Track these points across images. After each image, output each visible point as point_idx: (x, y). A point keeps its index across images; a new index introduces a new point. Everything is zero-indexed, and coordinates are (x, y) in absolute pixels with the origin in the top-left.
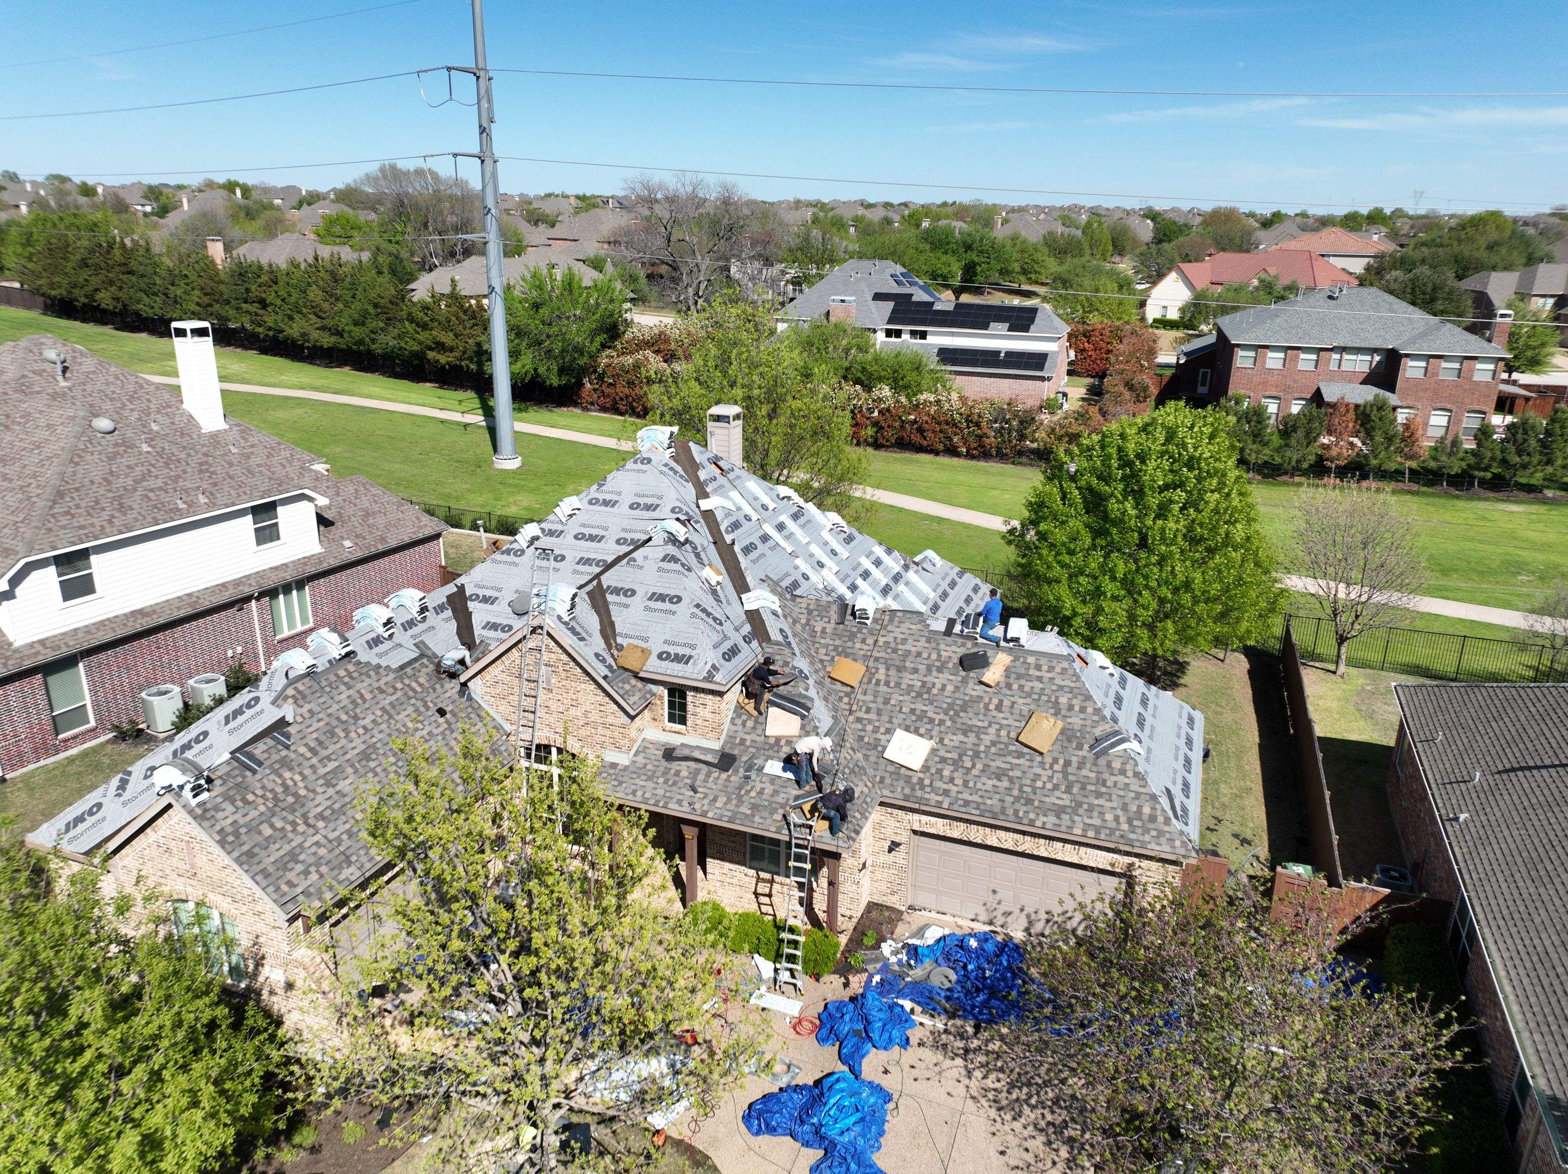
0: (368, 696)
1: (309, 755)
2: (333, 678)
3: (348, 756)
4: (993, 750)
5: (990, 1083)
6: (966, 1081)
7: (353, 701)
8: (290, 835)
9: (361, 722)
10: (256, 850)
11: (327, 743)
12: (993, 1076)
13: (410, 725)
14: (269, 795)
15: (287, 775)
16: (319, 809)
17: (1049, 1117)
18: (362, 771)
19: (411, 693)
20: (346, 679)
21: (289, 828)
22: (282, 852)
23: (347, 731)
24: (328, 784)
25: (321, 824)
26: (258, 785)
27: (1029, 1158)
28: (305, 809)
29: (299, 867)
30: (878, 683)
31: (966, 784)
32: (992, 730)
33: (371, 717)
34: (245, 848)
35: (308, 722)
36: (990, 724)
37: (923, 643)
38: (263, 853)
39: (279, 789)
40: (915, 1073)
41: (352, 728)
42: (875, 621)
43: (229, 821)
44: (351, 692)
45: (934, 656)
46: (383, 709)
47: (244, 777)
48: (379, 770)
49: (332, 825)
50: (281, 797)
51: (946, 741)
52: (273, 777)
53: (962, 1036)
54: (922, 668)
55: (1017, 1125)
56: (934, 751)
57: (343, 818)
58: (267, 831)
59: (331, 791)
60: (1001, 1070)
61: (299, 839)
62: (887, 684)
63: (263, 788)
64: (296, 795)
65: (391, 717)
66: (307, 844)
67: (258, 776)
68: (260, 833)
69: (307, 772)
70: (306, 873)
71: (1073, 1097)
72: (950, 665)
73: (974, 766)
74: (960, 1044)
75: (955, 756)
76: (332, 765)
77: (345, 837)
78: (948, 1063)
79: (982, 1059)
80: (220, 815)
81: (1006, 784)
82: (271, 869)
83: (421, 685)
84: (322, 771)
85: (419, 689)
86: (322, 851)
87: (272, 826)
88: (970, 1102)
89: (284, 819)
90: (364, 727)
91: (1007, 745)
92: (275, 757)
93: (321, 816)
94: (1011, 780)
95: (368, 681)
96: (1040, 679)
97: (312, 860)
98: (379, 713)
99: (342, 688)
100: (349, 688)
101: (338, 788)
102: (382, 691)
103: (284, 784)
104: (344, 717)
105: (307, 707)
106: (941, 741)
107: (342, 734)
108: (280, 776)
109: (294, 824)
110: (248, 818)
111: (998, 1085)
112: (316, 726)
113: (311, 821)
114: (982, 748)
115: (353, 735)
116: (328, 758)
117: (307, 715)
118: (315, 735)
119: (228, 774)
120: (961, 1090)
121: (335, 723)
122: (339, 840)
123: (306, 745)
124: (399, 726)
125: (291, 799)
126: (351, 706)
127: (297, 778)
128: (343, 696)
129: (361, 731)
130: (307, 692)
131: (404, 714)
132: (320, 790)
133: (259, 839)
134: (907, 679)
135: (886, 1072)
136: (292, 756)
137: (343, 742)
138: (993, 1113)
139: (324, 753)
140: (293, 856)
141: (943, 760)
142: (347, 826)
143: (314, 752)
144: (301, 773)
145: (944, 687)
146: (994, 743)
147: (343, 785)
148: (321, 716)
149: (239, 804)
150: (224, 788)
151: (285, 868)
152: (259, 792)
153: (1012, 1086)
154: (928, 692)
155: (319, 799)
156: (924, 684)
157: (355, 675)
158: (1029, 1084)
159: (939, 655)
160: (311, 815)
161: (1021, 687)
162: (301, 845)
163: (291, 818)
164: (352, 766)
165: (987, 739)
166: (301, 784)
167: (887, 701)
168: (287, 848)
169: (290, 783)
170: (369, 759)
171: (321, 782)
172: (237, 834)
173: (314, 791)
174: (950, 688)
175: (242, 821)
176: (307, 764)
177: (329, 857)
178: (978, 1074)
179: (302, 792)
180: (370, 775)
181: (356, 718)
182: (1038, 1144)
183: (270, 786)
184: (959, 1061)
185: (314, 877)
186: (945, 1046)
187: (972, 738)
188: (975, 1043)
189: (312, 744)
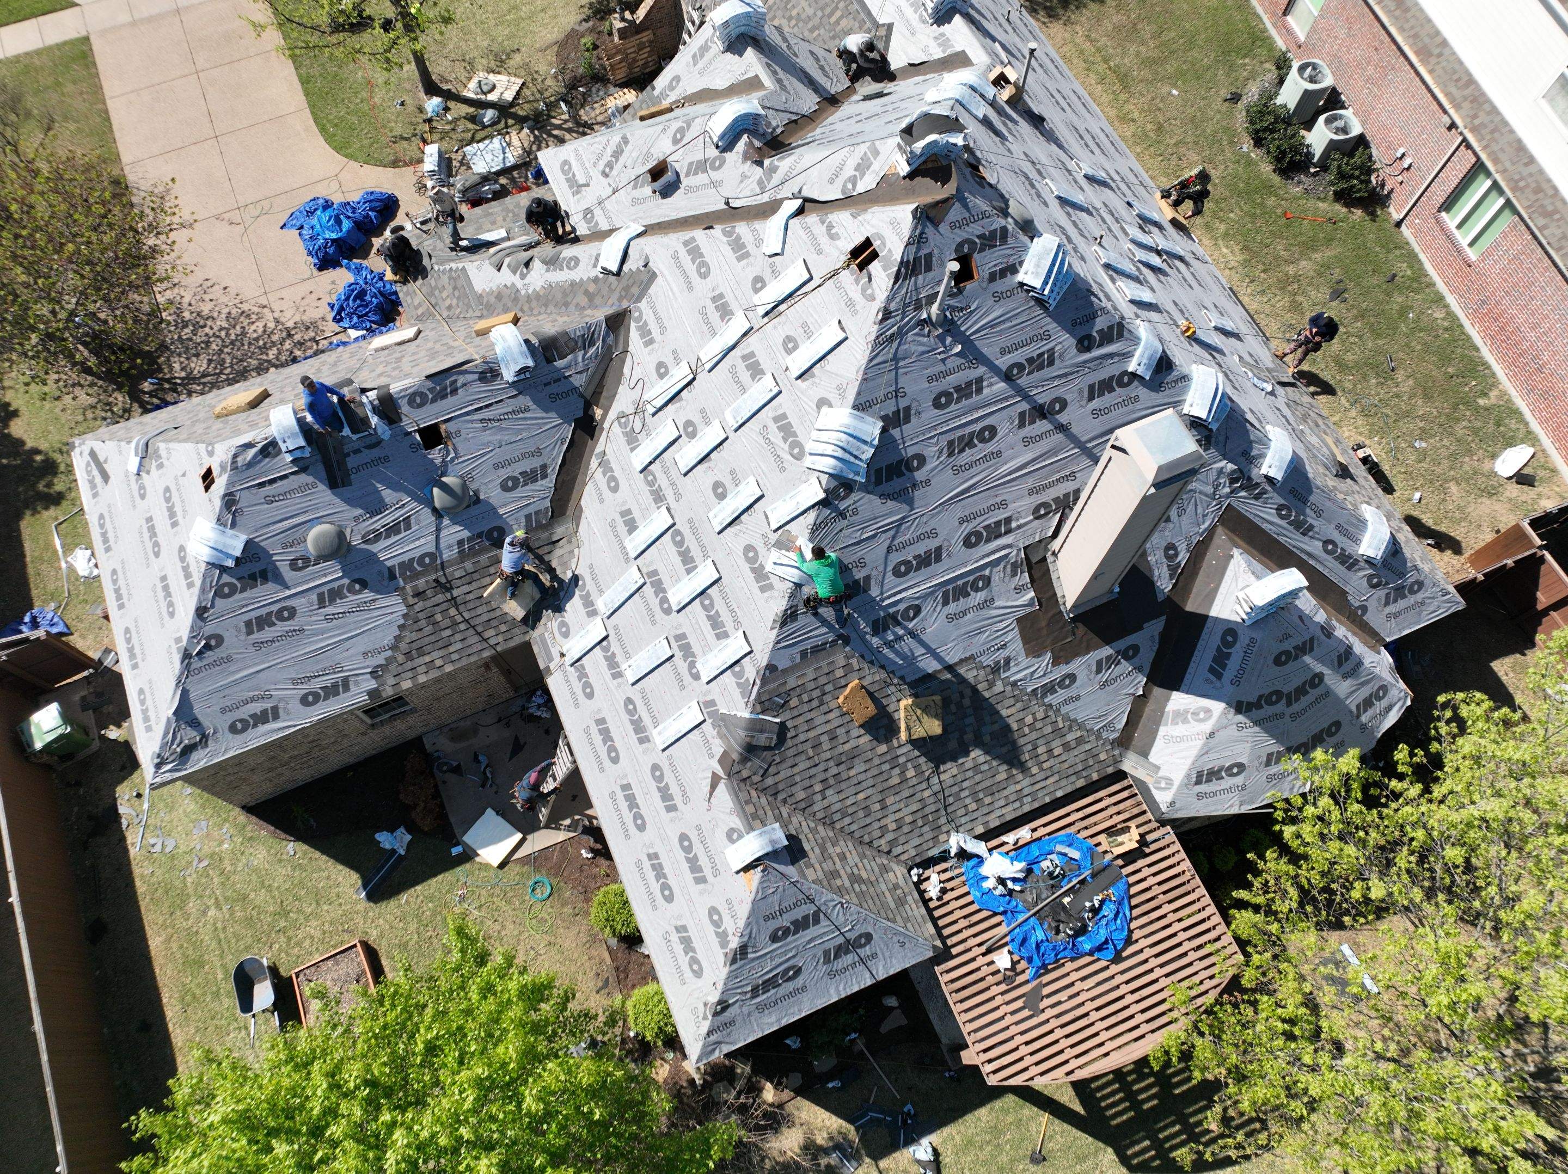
5: (260, 325)
6: (276, 315)
12: (260, 330)
17: (207, 330)
27: (207, 297)
40: (314, 296)
55: (225, 311)
60: (257, 339)
71: (197, 355)
74: (297, 337)
78: (297, 318)
79: (275, 338)
88: (265, 302)
111: (253, 327)
120: (276, 307)
135: (332, 282)
138: (245, 307)
153: (244, 333)
158: (232, 343)
178: (271, 325)
182: (206, 309)
184: (290, 324)
186: (308, 328)
188: (288, 345)
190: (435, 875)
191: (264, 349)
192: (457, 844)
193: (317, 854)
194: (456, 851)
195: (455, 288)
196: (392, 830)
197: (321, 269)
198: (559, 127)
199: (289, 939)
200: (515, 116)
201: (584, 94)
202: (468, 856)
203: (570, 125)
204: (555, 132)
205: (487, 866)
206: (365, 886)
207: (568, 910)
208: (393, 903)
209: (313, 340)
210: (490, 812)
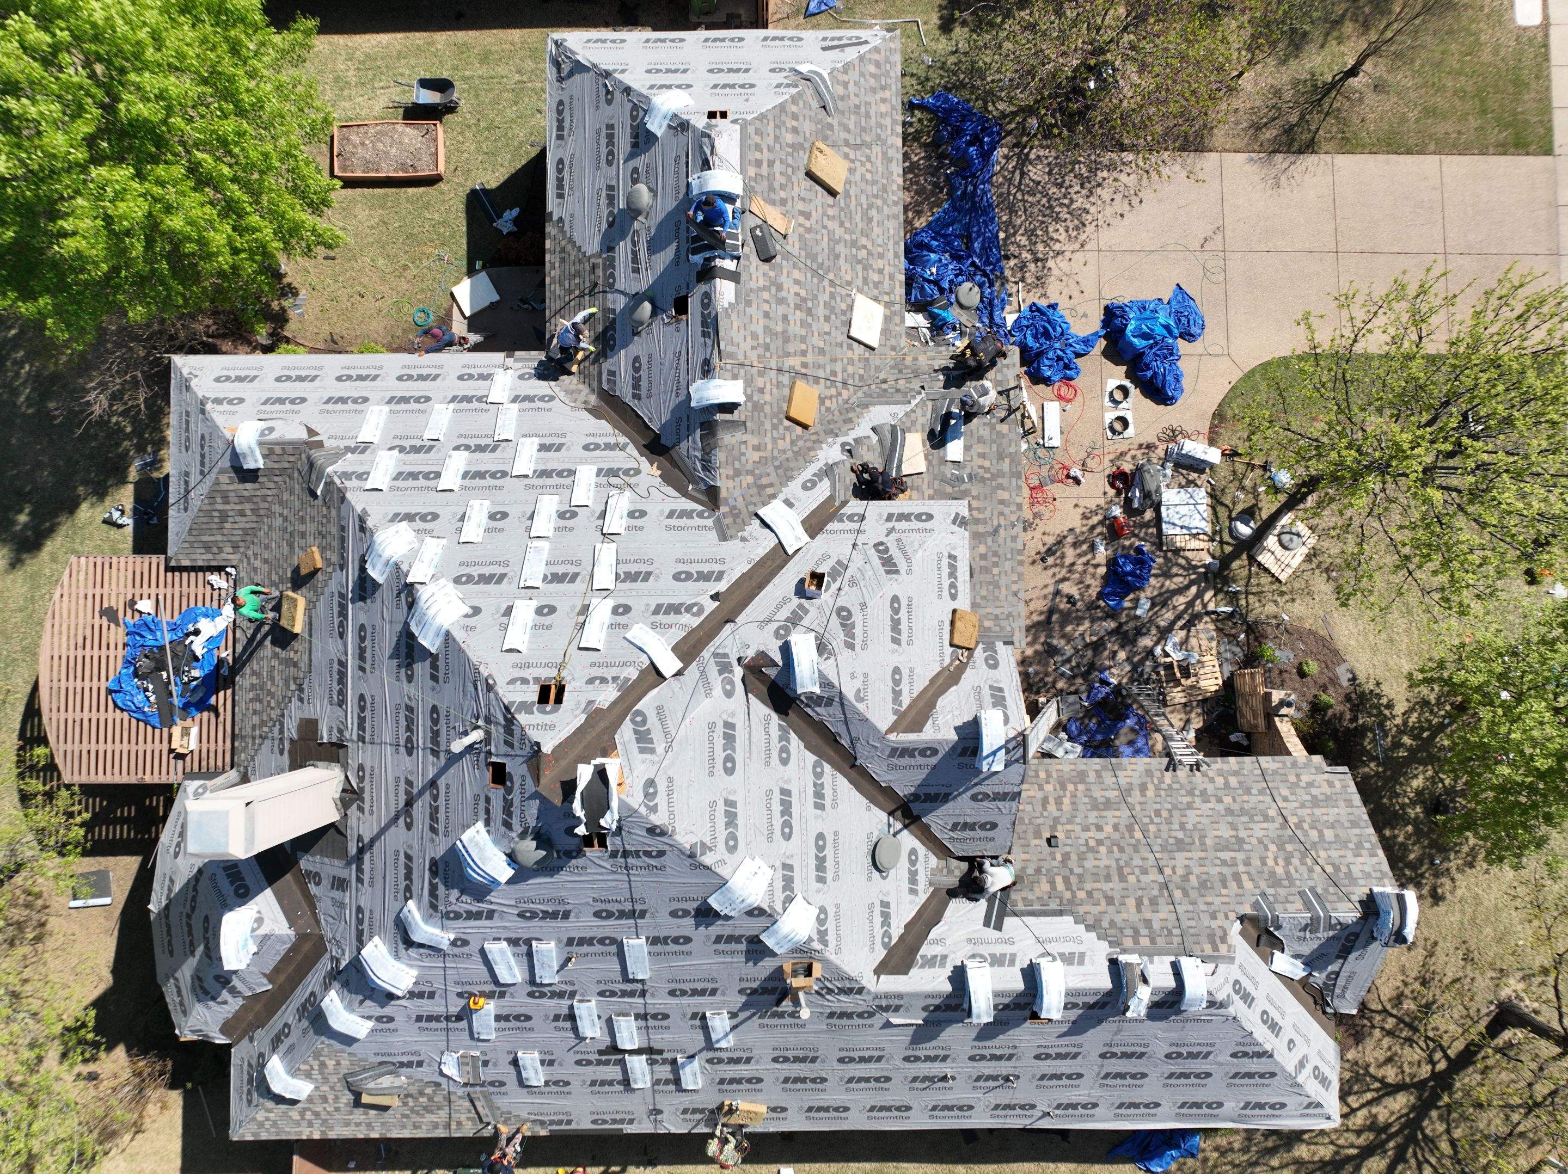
0: (1131, 902)
1: (1244, 877)
2: (1160, 941)
3: (1203, 855)
4: (847, 225)
5: (1063, 236)
6: (1068, 255)
7: (1154, 902)
8: (1308, 819)
9: (1160, 879)
10: (1347, 824)
11: (1217, 878)
12: (1055, 236)
13: (1103, 849)
14: (1309, 861)
15: (1280, 870)
16: (1265, 825)
17: (1077, 188)
18: (1196, 836)
19: (1074, 880)
20: (1144, 932)
21: (1306, 826)
22: (1324, 811)
23: (1186, 878)
24: (1240, 841)
25: (1272, 813)
26: (1315, 876)
27: (1118, 197)
28: (1280, 832)
29: (1314, 791)
30: (805, 365)
31: (881, 256)
32: (831, 225)
33: (1145, 879)
34: (1357, 831)
35: (1225, 908)
36: (825, 227)
37: (752, 310)
38: (1343, 819)
39: (1296, 861)
40: (1076, 294)
41: (1176, 879)
43: (1360, 860)
44: (1148, 915)
45: (766, 295)
46: (1122, 878)
47: (1326, 890)
48: (1176, 827)
49: (1261, 806)
50: (1297, 854)
51: (848, 278)
52: (1295, 876)
53: (1023, 267)
54: (781, 310)
55: (1093, 210)
56: (860, 291)
57: (1246, 806)
58: (1329, 834)
59: (1242, 834)
60: (1045, 230)
61: (1300, 812)
62: (804, 353)
63: (1311, 870)
64: (1281, 848)
65: (1120, 869)
66: (1296, 804)
67: (1311, 883)
68: (1336, 836)
69: (1256, 862)
70: (1310, 785)
71: (1050, 173)
72: (772, 274)
73: (865, 247)
74: (1032, 266)
75: (859, 267)
76: (1226, 855)
77: (1254, 791)
78: (1055, 272)
79: (1040, 247)
80: (1367, 869)
82: (1342, 804)
83: (1052, 883)
84: (1240, 856)
85: (1059, 880)
86: (1285, 792)
87: (1321, 834)
88: (1086, 247)
89: (1306, 835)
90: (1161, 871)
91: (842, 209)
92: (1282, 892)
93: (1267, 818)
94: (870, 206)
95: (1118, 919)
96: (771, 164)
97: (1298, 791)
98: (1132, 879)
99: (1156, 925)
100: (1148, 923)
101: (1233, 833)
102: (1110, 901)
103: (1288, 861)
104: (1178, 894)
105: (1214, 924)
106: (849, 283)
107: (1193, 878)
108: (1288, 873)
109: (1299, 825)
110: (1342, 853)
111: (1062, 230)
112: (1217, 901)
113: (1280, 819)
114: (847, 237)
115: (1180, 872)
116: (1224, 863)
117: (1220, 916)
118: (1224, 892)
119: (1340, 900)
120: (1078, 256)
121: (1194, 894)
122: (1261, 792)
123: (1240, 886)
124: (1117, 854)
125: (1289, 848)
126: (1161, 901)
127: (1270, 862)
128: (1162, 915)
129: (1168, 871)
130: (1203, 939)
131: (1102, 864)
132: (1254, 841)
133: (1341, 833)
134: (795, 329)
135: (1085, 315)
136: (1263, 885)
137: (1197, 870)
138: (1090, 229)
139: (1227, 871)
140: (1315, 802)
141: (865, 280)
142: (1246, 798)
143: (1237, 877)
144: (1264, 863)
145: (797, 282)
146: (842, 224)
147: (1225, 832)
148: (1204, 908)
149: (1344, 869)
150: (1351, 889)
151: (1328, 798)
152: (1317, 869)
153: (1057, 220)
154: (804, 300)
155: (1260, 834)
156: (798, 307)
157: (1129, 932)
158: (1051, 207)
159: (765, 288)
160: (1277, 825)
161: (783, 187)
162: (1303, 806)
163: (1298, 833)
164: (1203, 844)
165: (839, 232)
166: (1270, 855)
167: (822, 352)
168: (1318, 812)
169: (1281, 862)
170: (1179, 842)
171: (1246, 847)
172: (1359, 845)
173: (1260, 841)
174: (796, 274)
175: (1349, 854)
176: (1252, 870)
177: (1281, 785)
178: (1057, 247)
179: (1273, 848)
180: (1189, 826)
181: (1165, 886)
182: (1105, 193)
183: (1303, 869)
184: (1050, 263)
185: (1305, 778)
186: (1038, 278)
187: (840, 248)
188: (1026, 255)
189: (1233, 885)
190: (468, 243)
191: (1031, 233)
192: (484, 267)
193: (524, 162)
194: (478, 265)
195: (898, 391)
196: (516, 221)
197: (1107, 308)
198: (1200, 595)
199: (469, 127)
200: (1235, 555)
201: (1235, 637)
202: (471, 272)
203: (1198, 607)
204: (1194, 589)
205: (457, 281)
206: (484, 191)
207: (399, 332)
208: (462, 207)
209: (1023, 279)
210: (496, 297)
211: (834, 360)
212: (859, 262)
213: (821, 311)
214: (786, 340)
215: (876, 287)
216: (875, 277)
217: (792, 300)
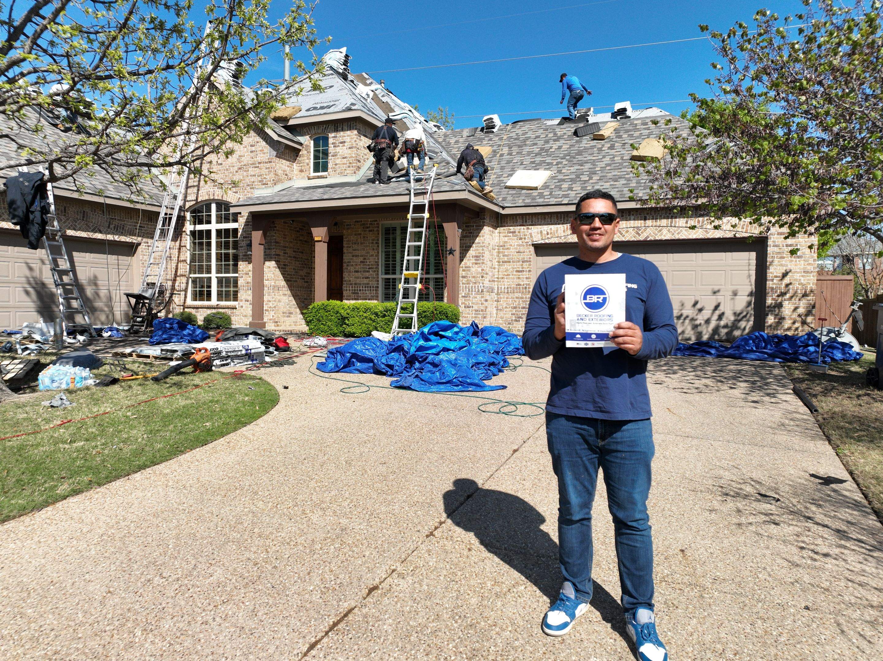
4: (608, 168)
30: (502, 155)
32: (607, 160)
36: (604, 157)
42: (499, 130)
45: (551, 135)
51: (564, 171)
54: (541, 143)
56: (552, 178)
62: (510, 154)
72: (565, 137)
73: (591, 178)
75: (572, 177)
81: (623, 181)
91: (621, 164)
94: (628, 180)
96: (648, 129)
106: (560, 172)
114: (598, 169)
134: (526, 149)
141: (562, 180)
145: (560, 147)
146: (607, 165)
154: (547, 152)
156: (542, 149)
159: (555, 134)
161: (631, 135)
165: (602, 164)
167: (509, 162)
174: (565, 147)
187: (587, 166)
211: (502, 168)
212: (578, 176)
213: (538, 159)
214: (520, 146)
215: (556, 187)
216: (565, 186)
217: (547, 146)
